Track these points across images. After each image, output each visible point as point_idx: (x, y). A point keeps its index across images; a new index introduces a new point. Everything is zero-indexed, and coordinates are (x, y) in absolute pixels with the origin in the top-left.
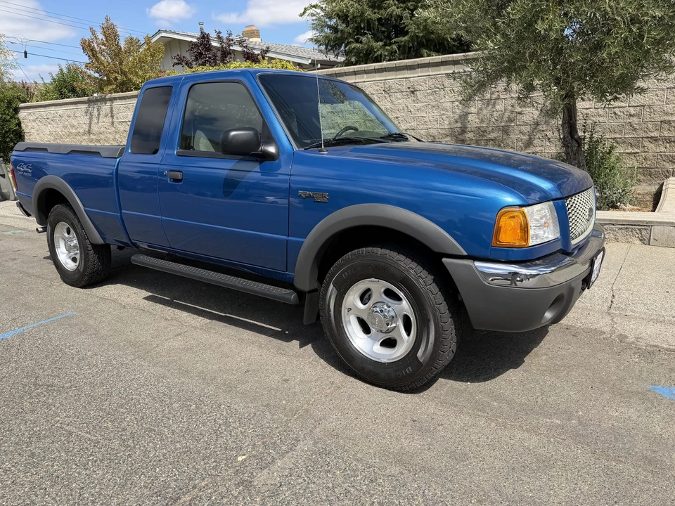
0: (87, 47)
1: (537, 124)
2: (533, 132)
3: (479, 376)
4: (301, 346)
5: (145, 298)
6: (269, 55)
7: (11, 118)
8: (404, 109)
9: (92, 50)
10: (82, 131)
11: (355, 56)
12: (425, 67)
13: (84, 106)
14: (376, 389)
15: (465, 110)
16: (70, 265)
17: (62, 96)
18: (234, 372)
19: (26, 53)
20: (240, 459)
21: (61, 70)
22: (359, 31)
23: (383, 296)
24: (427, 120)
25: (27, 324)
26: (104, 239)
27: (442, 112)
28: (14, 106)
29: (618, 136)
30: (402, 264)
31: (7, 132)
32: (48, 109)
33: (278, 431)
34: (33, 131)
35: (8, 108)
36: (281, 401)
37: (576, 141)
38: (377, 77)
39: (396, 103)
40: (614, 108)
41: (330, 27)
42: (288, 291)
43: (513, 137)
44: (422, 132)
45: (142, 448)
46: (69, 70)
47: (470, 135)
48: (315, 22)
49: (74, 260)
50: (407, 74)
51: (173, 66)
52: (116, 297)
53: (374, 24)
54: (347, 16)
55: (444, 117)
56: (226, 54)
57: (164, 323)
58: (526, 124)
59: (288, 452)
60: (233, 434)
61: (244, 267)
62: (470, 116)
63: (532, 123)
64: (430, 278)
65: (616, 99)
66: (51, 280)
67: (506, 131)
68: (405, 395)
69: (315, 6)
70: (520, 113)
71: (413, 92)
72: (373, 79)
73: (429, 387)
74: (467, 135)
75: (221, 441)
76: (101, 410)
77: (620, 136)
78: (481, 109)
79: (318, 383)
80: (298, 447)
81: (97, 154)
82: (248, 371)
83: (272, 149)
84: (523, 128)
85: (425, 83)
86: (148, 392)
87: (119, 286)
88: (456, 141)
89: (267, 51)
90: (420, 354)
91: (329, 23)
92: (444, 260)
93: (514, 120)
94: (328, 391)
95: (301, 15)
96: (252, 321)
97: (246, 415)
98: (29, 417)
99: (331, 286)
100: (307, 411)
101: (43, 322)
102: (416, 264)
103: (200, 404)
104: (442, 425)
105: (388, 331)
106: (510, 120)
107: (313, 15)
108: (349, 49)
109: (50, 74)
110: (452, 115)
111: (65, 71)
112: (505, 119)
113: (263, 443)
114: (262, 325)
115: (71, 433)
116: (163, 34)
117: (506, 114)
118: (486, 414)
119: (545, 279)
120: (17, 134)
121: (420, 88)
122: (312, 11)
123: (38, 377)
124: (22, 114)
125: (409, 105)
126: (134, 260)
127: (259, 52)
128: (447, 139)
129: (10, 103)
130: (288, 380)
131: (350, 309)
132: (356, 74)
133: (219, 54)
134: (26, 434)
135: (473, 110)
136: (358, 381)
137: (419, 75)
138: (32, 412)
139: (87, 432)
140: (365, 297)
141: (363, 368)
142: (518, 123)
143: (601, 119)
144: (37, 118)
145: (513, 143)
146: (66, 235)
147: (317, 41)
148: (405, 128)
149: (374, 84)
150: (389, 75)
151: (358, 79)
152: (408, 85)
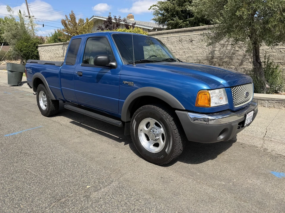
0: (64, 23)
1: (245, 56)
2: (243, 59)
3: (195, 162)
4: (125, 144)
5: (70, 122)
6: (136, 26)
7: (35, 50)
8: (187, 48)
9: (65, 24)
10: (60, 56)
11: (171, 26)
12: (197, 31)
13: (62, 46)
14: (150, 164)
15: (213, 49)
16: (44, 108)
17: (55, 42)
18: (95, 153)
19: (43, 25)
20: (88, 187)
21: (56, 32)
22: (173, 15)
23: (154, 125)
24: (197, 53)
25: (24, 130)
26: (56, 98)
27: (204, 50)
28: (36, 45)
29: (282, 61)
30: (161, 112)
31: (33, 56)
32: (48, 47)
33: (106, 177)
34: (43, 55)
35: (34, 46)
36: (111, 165)
37: (259, 63)
38: (177, 35)
39: (184, 46)
40: (280, 49)
41: (161, 14)
42: (119, 122)
43: (234, 61)
44: (195, 58)
45: (52, 180)
46: (59, 32)
47: (216, 60)
48: (155, 12)
49: (46, 106)
50: (189, 34)
51: (97, 30)
52: (59, 121)
53: (179, 13)
54: (168, 9)
55: (204, 52)
56: (118, 25)
57: (74, 132)
58: (240, 55)
59: (107, 186)
60: (88, 177)
61: (105, 111)
62: (215, 51)
63: (242, 55)
64: (172, 119)
65: (277, 45)
66: (37, 113)
67: (231, 58)
68: (161, 167)
69: (155, 6)
70: (238, 51)
71: (191, 41)
72: (175, 36)
73: (172, 165)
74: (214, 60)
75: (82, 179)
76: (42, 164)
77: (283, 61)
78: (220, 49)
79: (128, 159)
80: (112, 184)
81: (54, 64)
82: (101, 153)
83: (114, 64)
84: (239, 57)
85: (197, 38)
86: (61, 158)
87: (62, 117)
88: (210, 62)
89: (135, 24)
90: (166, 150)
91: (161, 12)
92: (176, 111)
93: (235, 54)
94: (130, 163)
95: (149, 9)
96: (108, 133)
97: (95, 170)
98: (15, 164)
99: (134, 120)
100: (120, 170)
101: (30, 129)
102: (166, 113)
103: (79, 165)
104: (173, 180)
105: (156, 140)
106: (233, 54)
107: (154, 9)
108: (168, 23)
109: (51, 33)
110: (208, 51)
111: (57, 32)
112: (231, 53)
113: (99, 181)
114: (112, 135)
115: (28, 171)
116: (95, 17)
117: (232, 51)
118: (193, 177)
119: (219, 121)
120: (37, 57)
121: (195, 39)
122: (153, 7)
123: (22, 150)
124: (39, 49)
125: (189, 47)
126: (65, 107)
127: (132, 25)
128: (205, 61)
129: (35, 44)
130: (116, 158)
131: (141, 130)
132: (168, 34)
133: (115, 25)
134: (12, 171)
135: (217, 49)
136: (143, 160)
137: (194, 34)
138: (17, 162)
139: (34, 172)
140: (148, 125)
141: (146, 155)
142: (236, 55)
143: (274, 54)
144: (45, 50)
145: (234, 63)
146: (43, 96)
147: (155, 20)
148: (188, 56)
149: (175, 38)
150: (182, 34)
151: (169, 36)
152: (189, 38)
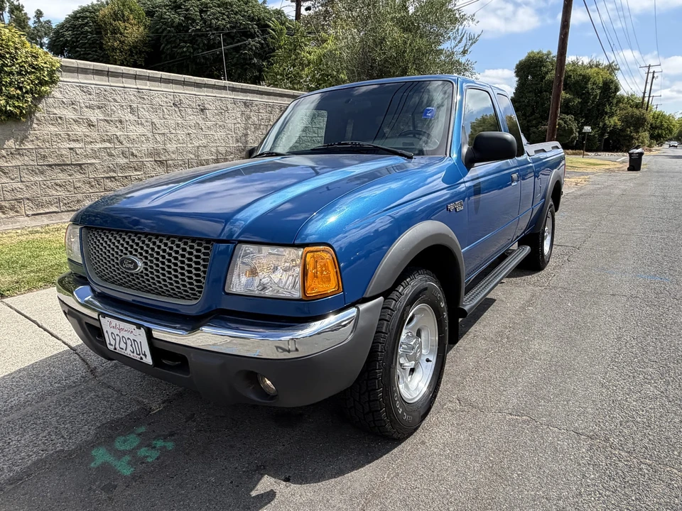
8: (195, 126)
15: (243, 132)
24: (216, 138)
27: (228, 132)
38: (164, 88)
39: (187, 119)
44: (212, 150)
55: (229, 136)
62: (247, 137)
78: (254, 132)
85: (213, 103)
110: (234, 136)
121: (209, 107)
148: (197, 145)
149: (162, 95)
150: (176, 88)
151: (140, 84)
152: (199, 102)
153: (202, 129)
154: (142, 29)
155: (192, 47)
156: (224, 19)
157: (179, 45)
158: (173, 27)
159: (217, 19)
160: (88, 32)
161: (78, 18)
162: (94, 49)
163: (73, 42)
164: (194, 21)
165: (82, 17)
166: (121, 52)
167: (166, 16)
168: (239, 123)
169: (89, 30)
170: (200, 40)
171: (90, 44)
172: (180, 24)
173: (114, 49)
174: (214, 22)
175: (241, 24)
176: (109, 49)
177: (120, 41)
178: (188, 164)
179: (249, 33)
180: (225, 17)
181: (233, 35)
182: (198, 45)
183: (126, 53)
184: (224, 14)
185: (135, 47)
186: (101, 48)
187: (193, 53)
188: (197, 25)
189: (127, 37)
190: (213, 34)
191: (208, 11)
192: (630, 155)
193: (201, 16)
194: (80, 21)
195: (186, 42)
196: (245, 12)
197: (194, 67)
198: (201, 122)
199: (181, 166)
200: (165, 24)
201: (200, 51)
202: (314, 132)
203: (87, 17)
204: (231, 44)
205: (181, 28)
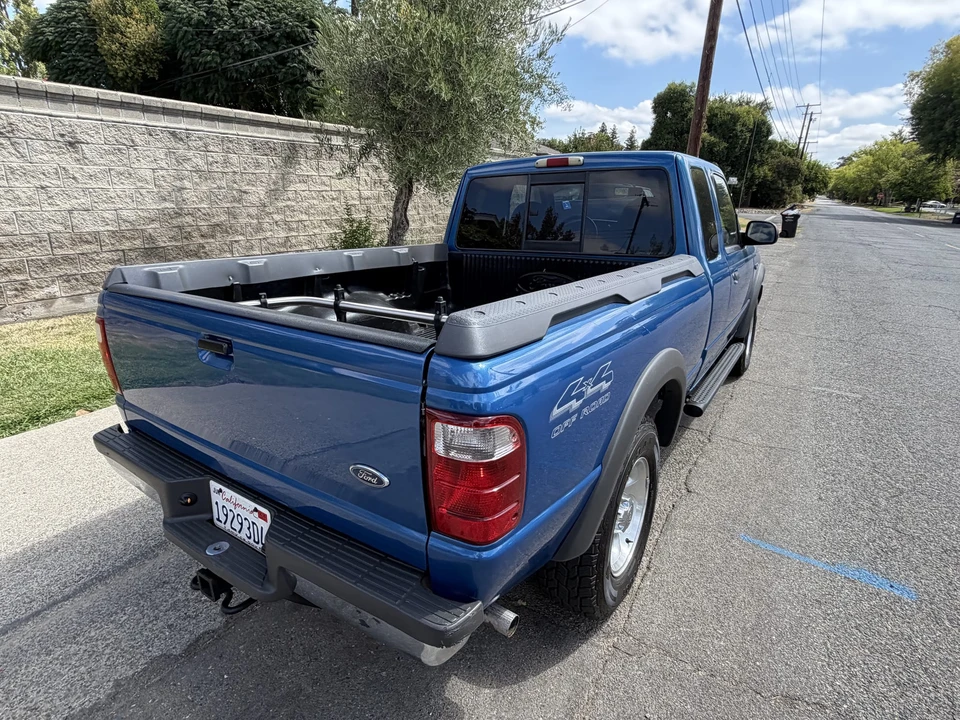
1: (264, 205)
2: (261, 215)
12: (88, 104)
15: (175, 184)
24: (111, 194)
27: (139, 184)
43: (243, 220)
44: (106, 215)
47: (188, 219)
50: (48, 108)
55: (143, 191)
62: (184, 192)
63: (259, 204)
67: (232, 213)
70: (245, 192)
71: (72, 144)
74: (184, 220)
78: (197, 184)
84: (250, 210)
85: (97, 133)
93: (240, 200)
106: (236, 200)
110: (155, 190)
112: (229, 198)
121: (88, 138)
125: (68, 167)
135: (187, 184)
137: (79, 115)
142: (244, 204)
145: (242, 227)
148: (68, 207)
152: (59, 129)
153: (74, 178)
154: (152, 27)
155: (220, 56)
156: (263, 18)
157: (200, 52)
158: (191, 25)
159: (253, 16)
160: (76, 29)
161: (64, 9)
162: (87, 54)
163: (57, 42)
164: (220, 18)
165: (69, 7)
166: (123, 59)
167: (180, 10)
168: (162, 169)
169: (78, 26)
170: (229, 45)
171: (80, 46)
172: (200, 22)
173: (113, 55)
174: (248, 20)
175: (287, 25)
176: (106, 55)
177: (121, 44)
178: (52, 240)
179: (298, 39)
180: (264, 14)
181: (276, 40)
182: (228, 53)
183: (130, 61)
184: (262, 10)
185: (143, 54)
186: (97, 53)
187: (221, 64)
188: (225, 24)
189: (130, 38)
190: (248, 38)
191: (238, 5)
192: (784, 217)
193: (230, 12)
194: (65, 14)
195: (210, 49)
196: (292, 9)
197: (225, 83)
198: (73, 168)
199: (32, 245)
200: (180, 20)
201: (230, 61)
202: (324, 183)
203: (75, 8)
204: (274, 52)
205: (203, 28)
